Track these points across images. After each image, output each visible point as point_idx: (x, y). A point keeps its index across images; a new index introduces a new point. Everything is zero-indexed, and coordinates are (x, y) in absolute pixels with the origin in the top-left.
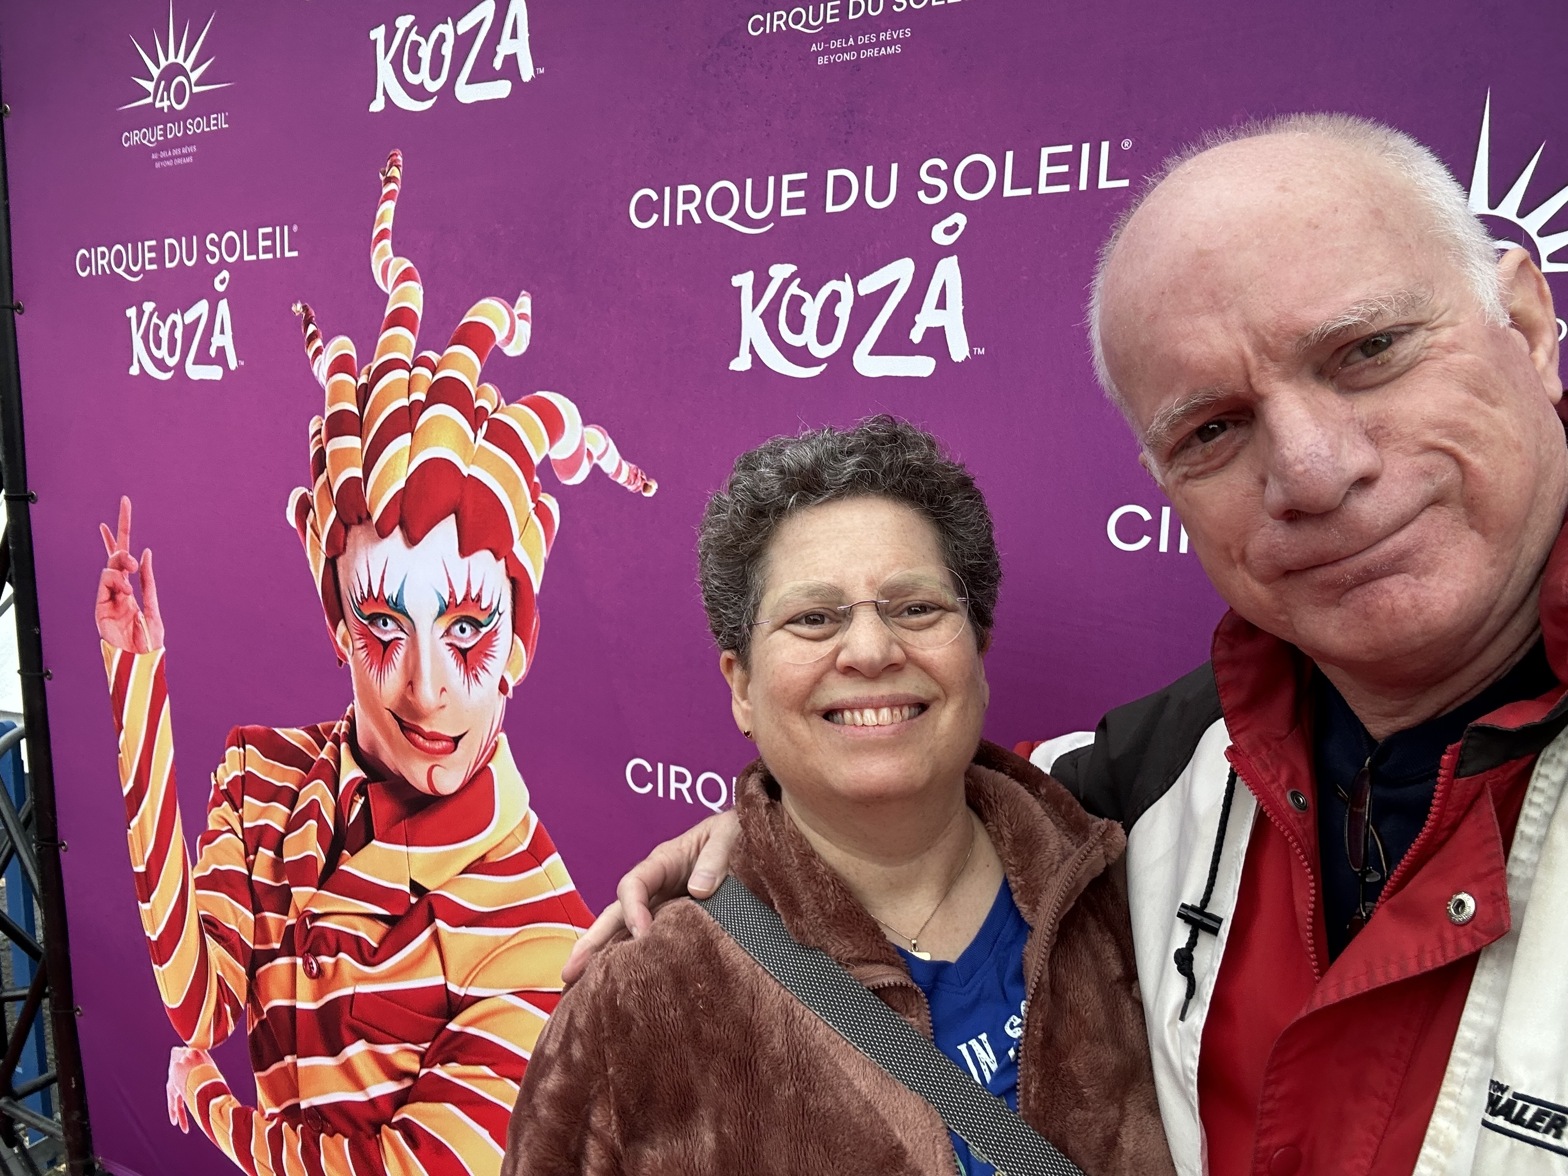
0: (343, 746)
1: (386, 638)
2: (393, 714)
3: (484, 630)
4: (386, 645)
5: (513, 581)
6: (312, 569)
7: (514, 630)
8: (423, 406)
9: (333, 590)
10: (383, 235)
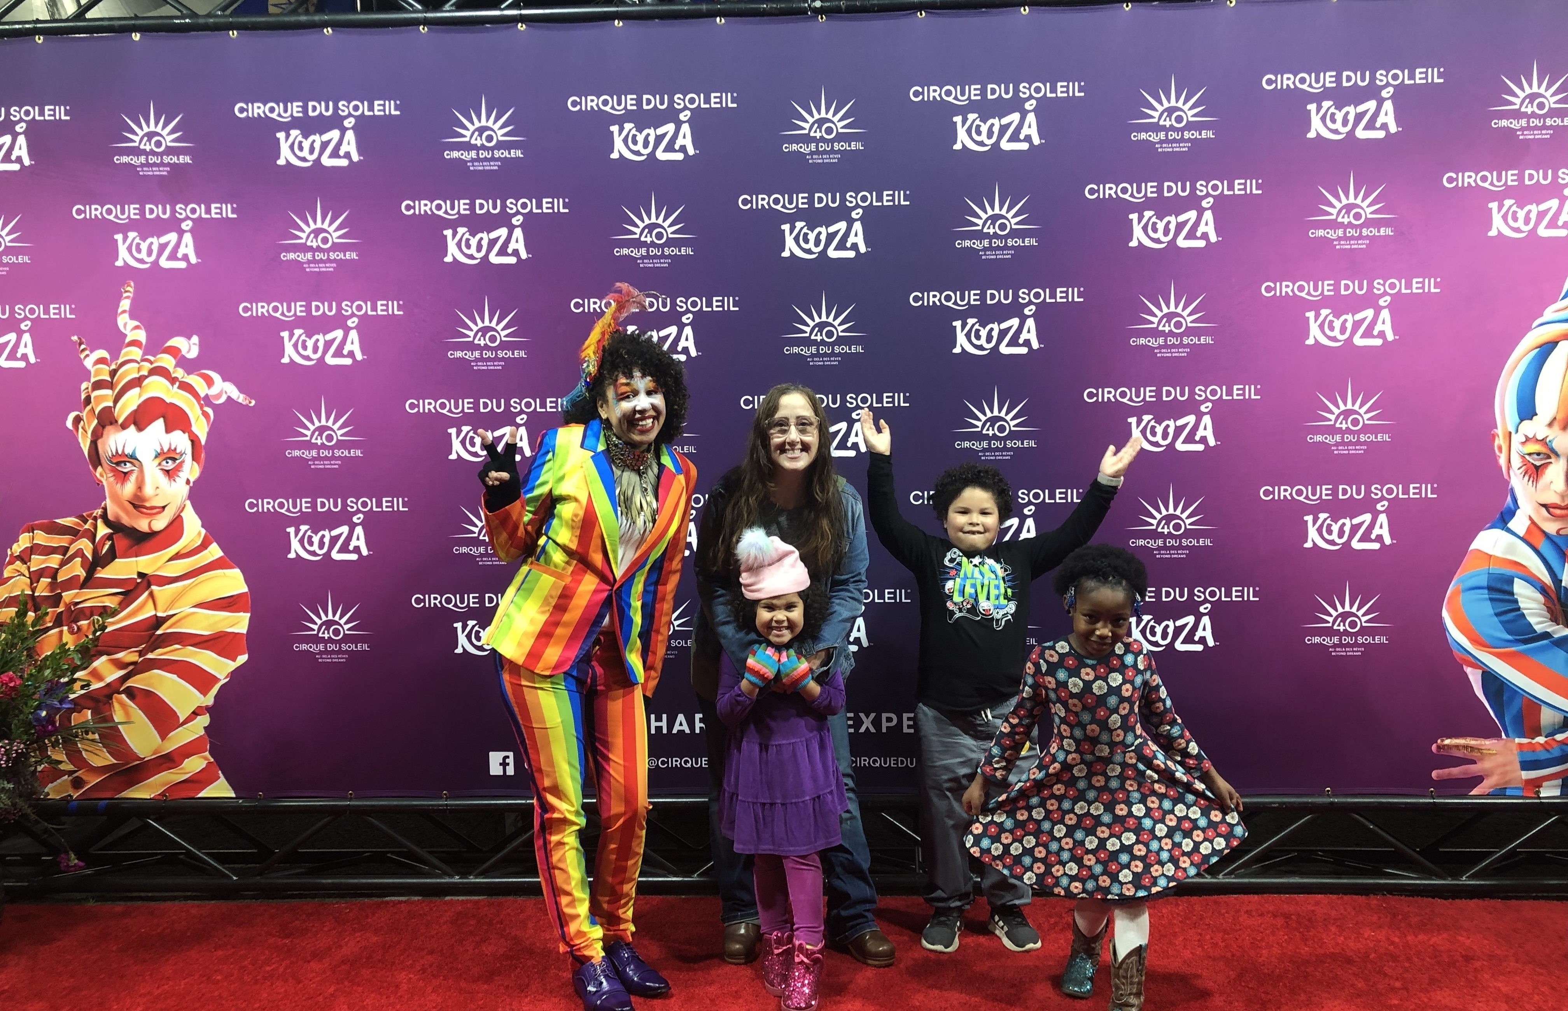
0: (99, 521)
1: (125, 471)
2: (130, 502)
3: (178, 462)
4: (125, 473)
5: (192, 441)
6: (82, 445)
7: (193, 459)
8: (146, 377)
9: (94, 453)
10: (124, 312)
